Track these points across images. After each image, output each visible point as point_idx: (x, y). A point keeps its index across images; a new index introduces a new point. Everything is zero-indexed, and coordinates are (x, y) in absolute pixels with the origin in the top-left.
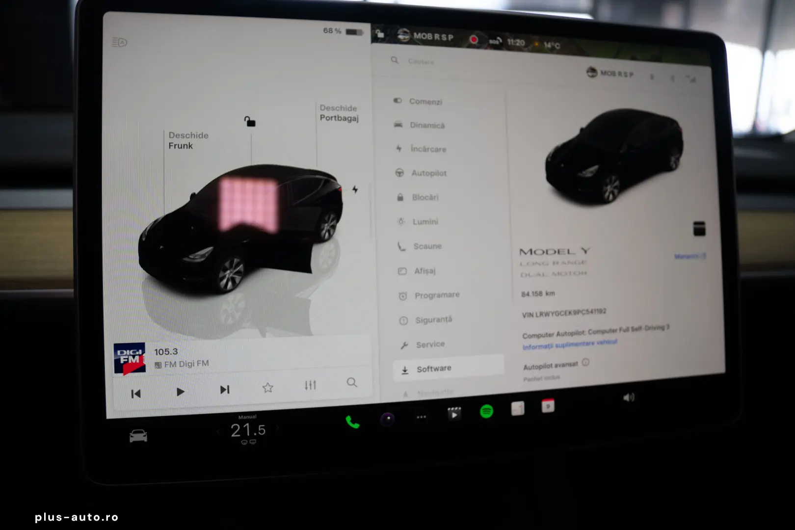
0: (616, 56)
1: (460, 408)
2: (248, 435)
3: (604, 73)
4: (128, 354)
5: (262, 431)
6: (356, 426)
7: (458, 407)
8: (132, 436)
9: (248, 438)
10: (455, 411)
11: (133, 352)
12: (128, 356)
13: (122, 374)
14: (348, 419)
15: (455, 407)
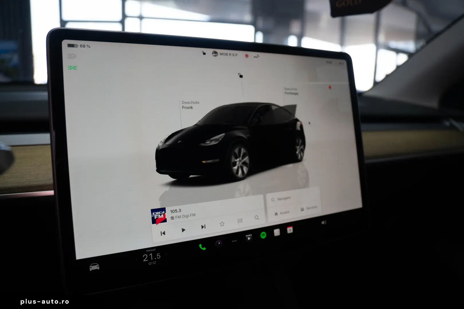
1: (251, 235)
2: (152, 259)
4: (158, 214)
5: (159, 257)
6: (204, 249)
7: (250, 234)
8: (91, 268)
9: (152, 261)
10: (249, 237)
11: (160, 213)
12: (158, 215)
13: (156, 224)
14: (200, 246)
15: (249, 234)
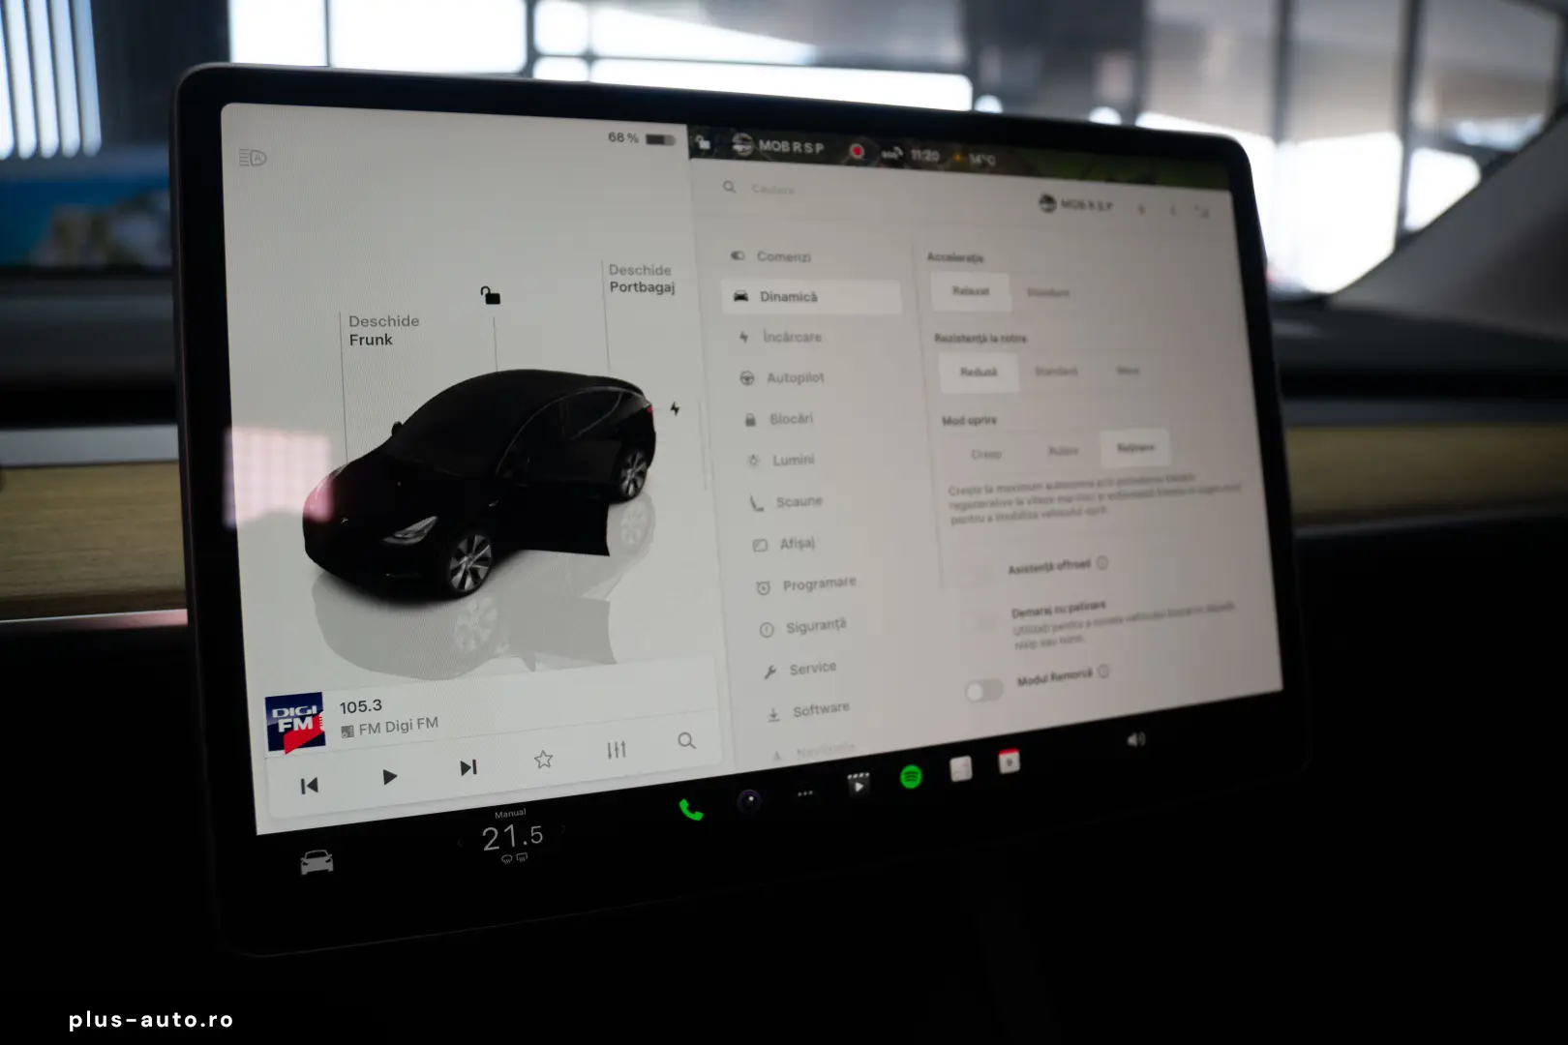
0: (1084, 175)
1: (866, 775)
2: (513, 844)
3: (1066, 204)
4: (292, 714)
5: (537, 837)
6: (698, 816)
7: (864, 771)
8: (305, 864)
9: (513, 851)
10: (859, 780)
11: (301, 711)
12: (293, 718)
13: (283, 752)
14: (684, 805)
15: (859, 772)
